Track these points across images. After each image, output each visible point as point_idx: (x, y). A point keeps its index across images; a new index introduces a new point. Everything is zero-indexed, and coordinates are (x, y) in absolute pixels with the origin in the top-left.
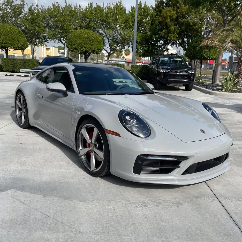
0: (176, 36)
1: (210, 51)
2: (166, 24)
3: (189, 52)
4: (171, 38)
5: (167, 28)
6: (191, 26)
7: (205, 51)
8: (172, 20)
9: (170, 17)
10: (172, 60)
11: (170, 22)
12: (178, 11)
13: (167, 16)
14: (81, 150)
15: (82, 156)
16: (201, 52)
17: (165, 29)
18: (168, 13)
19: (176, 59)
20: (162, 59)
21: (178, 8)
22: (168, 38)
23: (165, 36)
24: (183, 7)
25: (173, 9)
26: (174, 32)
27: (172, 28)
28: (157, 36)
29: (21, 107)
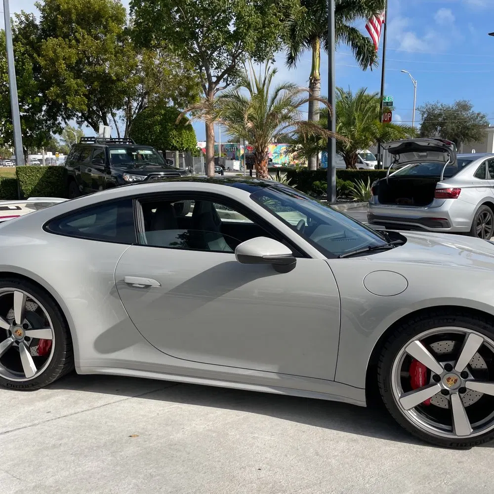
0: (84, 102)
1: (181, 134)
2: (56, 74)
3: (139, 135)
4: (73, 105)
5: (59, 84)
6: (113, 82)
7: (174, 135)
8: (69, 67)
9: (64, 60)
10: (136, 153)
11: (66, 70)
12: (80, 47)
13: (57, 57)
14: (401, 397)
15: (409, 410)
16: (166, 136)
17: (53, 83)
18: (59, 50)
19: (141, 152)
20: (112, 152)
21: (78, 41)
22: (66, 105)
23: (58, 100)
24: (90, 42)
25: (68, 43)
26: (77, 93)
27: (72, 83)
28: (37, 100)
29: (6, 326)
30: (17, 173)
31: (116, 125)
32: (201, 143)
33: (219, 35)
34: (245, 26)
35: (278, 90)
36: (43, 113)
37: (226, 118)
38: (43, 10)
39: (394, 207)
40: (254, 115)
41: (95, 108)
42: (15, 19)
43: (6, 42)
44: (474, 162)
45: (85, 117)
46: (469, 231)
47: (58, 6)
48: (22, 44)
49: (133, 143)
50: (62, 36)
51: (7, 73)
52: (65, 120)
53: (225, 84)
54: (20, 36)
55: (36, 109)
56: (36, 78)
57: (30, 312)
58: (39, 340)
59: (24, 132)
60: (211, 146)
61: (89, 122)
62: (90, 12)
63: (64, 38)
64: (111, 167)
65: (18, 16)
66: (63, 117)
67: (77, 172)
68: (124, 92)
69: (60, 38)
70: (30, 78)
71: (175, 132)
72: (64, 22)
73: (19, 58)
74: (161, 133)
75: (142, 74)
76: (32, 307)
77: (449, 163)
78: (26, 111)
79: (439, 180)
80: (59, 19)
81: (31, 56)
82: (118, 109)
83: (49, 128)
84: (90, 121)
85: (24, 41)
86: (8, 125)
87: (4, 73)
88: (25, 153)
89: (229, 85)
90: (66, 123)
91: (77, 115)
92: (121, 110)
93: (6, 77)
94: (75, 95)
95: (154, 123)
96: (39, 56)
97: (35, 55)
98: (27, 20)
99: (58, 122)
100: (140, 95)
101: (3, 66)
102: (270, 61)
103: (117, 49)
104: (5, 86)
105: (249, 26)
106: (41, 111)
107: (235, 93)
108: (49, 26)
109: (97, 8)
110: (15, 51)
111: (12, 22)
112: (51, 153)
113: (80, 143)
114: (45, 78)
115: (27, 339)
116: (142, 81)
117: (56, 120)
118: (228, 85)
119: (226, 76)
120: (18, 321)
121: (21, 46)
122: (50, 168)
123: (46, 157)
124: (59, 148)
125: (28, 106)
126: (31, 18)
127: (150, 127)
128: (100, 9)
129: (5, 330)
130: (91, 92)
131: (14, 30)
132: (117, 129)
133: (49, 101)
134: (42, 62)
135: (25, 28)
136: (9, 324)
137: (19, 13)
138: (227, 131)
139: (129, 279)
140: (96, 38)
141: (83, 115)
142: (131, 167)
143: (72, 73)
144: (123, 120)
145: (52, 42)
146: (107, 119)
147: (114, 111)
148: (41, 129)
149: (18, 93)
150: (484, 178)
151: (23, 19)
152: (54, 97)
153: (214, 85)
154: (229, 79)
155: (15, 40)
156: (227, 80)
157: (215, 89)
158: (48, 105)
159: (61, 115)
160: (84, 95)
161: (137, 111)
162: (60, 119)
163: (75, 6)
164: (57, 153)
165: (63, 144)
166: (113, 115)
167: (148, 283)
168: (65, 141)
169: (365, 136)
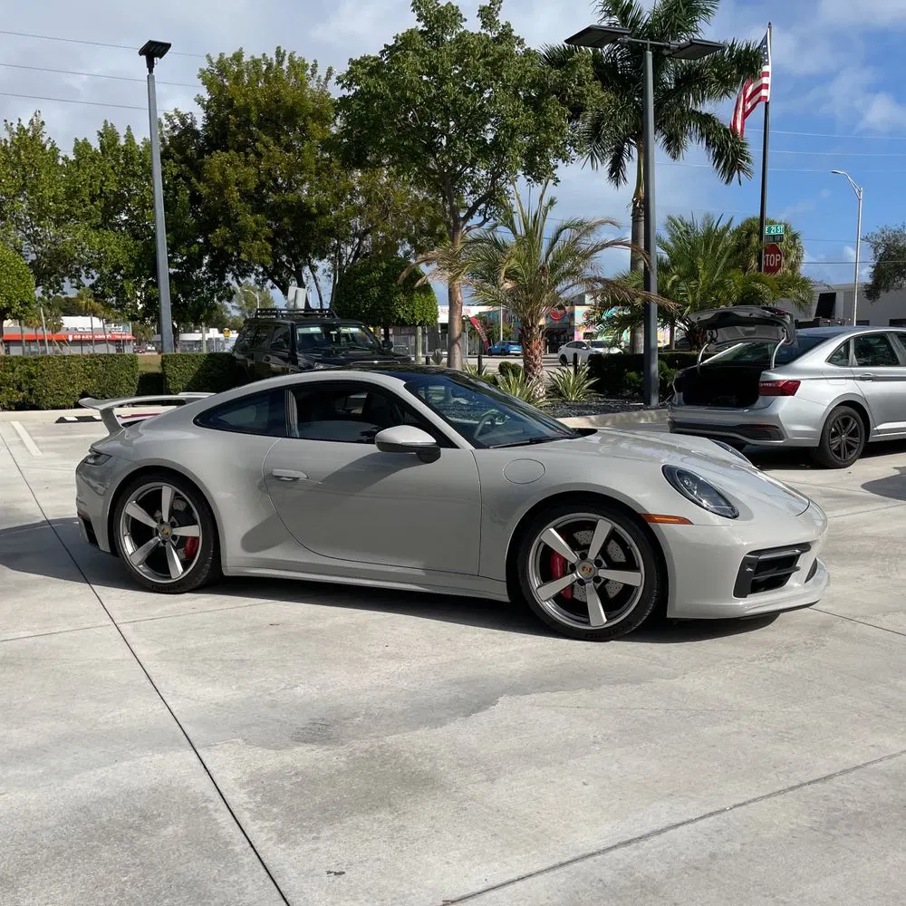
0: (266, 249)
1: (412, 299)
2: (226, 208)
3: (347, 303)
4: (250, 254)
5: (230, 222)
6: (313, 217)
7: (400, 301)
8: (246, 196)
9: (236, 185)
10: (335, 332)
11: (239, 201)
12: (263, 165)
13: (226, 183)
14: (539, 587)
15: (547, 601)
16: (389, 303)
17: (220, 223)
18: (229, 170)
19: (344, 330)
20: (301, 331)
21: (259, 155)
22: (239, 254)
23: (226, 248)
24: (278, 154)
25: (243, 158)
26: (255, 236)
27: (248, 220)
28: (195, 248)
29: (153, 524)
30: (163, 364)
31: (317, 284)
32: (468, 307)
33: (466, 148)
34: (507, 132)
35: (561, 231)
36: (204, 269)
37: (475, 274)
38: (207, 108)
39: (702, 409)
40: (519, 270)
41: (284, 258)
42: (165, 122)
43: (152, 160)
44: (829, 341)
45: (269, 274)
46: (817, 445)
47: (231, 100)
48: (175, 162)
49: (334, 317)
50: (236, 146)
51: (152, 207)
52: (237, 278)
53: (482, 219)
54: (172, 150)
55: (194, 262)
56: (195, 215)
57: (177, 511)
58: (186, 537)
59: (174, 299)
60: (457, 317)
61: (274, 281)
62: (279, 108)
63: (237, 151)
64: (298, 354)
65: (169, 118)
66: (234, 274)
67: (250, 362)
68: (330, 232)
69: (232, 152)
70: (185, 214)
71: (401, 297)
72: (238, 126)
73: (169, 183)
74: (380, 298)
75: (361, 200)
76: (180, 506)
77: (785, 342)
78: (178, 266)
79: (768, 368)
80: (231, 121)
81: (187, 179)
82: (321, 259)
83: (213, 291)
84: (277, 278)
85: (178, 156)
86: (151, 290)
87: (147, 208)
88: (176, 332)
89: (488, 219)
90: (238, 282)
91: (257, 270)
92: (326, 260)
93: (149, 214)
94: (253, 239)
95: (370, 284)
96: (199, 180)
97: (193, 180)
98: (183, 122)
99: (226, 282)
100: (356, 235)
101: (146, 198)
102: (551, 181)
103: (319, 164)
104: (147, 227)
105: (514, 130)
106: (200, 266)
107: (490, 235)
108: (217, 134)
109: (290, 102)
110: (164, 173)
111: (161, 125)
112: (216, 330)
113: (256, 318)
114: (208, 214)
115: (174, 537)
116: (359, 211)
117: (223, 278)
118: (486, 220)
119: (482, 206)
120: (166, 519)
121: (173, 165)
122: (211, 356)
123: (207, 336)
124: (231, 320)
125: (181, 258)
126: (189, 121)
127: (363, 290)
128: (294, 103)
129: (151, 528)
130: (278, 233)
131: (163, 140)
132: (319, 291)
133: (214, 249)
134: (203, 189)
135: (179, 136)
136: (157, 522)
137: (172, 113)
138: (472, 295)
139: (277, 472)
140: (289, 148)
141: (265, 269)
142: (328, 353)
143: (249, 206)
144: (330, 276)
145: (218, 158)
146: (304, 275)
147: (315, 262)
148: (200, 293)
149: (167, 239)
150: (846, 365)
151: (177, 121)
152: (221, 244)
153: (461, 224)
154: (489, 211)
155: (165, 156)
156: (486, 213)
157: (465, 227)
158: (212, 256)
159: (232, 270)
160: (268, 239)
161: (351, 261)
162: (229, 276)
163: (256, 99)
164: (226, 329)
165: (236, 313)
166: (313, 269)
167: (296, 476)
168: (240, 308)
169: (716, 297)
